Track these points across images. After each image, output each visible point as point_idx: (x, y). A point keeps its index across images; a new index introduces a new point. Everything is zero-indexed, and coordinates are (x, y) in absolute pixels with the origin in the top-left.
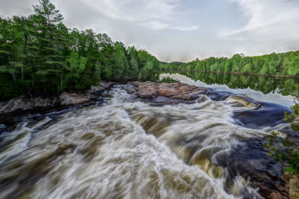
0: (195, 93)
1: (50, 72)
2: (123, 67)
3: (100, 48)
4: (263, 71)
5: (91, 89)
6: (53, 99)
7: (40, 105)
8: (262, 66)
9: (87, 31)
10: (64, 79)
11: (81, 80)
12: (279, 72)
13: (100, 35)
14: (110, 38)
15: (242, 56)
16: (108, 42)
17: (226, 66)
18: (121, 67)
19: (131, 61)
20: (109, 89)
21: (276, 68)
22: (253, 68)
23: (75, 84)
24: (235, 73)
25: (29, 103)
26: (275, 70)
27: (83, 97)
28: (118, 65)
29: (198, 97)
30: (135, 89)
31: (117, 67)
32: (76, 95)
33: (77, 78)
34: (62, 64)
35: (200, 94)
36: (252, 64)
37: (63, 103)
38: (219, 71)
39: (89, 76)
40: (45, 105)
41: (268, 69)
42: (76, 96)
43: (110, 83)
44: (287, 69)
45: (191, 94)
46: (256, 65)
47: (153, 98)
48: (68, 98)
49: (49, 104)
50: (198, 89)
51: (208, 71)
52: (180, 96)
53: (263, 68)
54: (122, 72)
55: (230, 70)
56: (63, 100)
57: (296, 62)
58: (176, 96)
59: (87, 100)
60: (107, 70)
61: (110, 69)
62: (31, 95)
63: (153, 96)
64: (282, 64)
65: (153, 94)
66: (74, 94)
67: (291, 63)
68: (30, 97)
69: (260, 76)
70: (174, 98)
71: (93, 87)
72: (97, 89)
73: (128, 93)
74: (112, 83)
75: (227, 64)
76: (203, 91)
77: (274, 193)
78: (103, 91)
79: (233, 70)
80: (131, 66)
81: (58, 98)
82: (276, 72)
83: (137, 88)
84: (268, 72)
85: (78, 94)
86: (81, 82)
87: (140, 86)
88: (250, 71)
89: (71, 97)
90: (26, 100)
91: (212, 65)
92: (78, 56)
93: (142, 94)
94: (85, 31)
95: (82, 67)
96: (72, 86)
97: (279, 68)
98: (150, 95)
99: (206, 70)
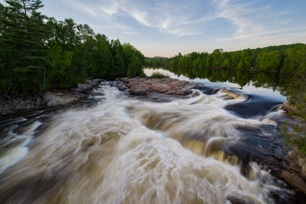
0: (188, 88)
1: (31, 69)
2: (109, 63)
3: (83, 41)
4: (240, 65)
5: (78, 87)
6: (36, 100)
7: (22, 108)
8: (239, 61)
9: (67, 21)
10: (47, 76)
11: (67, 77)
12: (253, 66)
13: (81, 26)
14: (92, 30)
15: (221, 51)
16: (90, 35)
17: (207, 61)
18: (107, 62)
19: (116, 56)
20: (96, 86)
21: (251, 63)
22: (231, 63)
23: (60, 82)
24: (216, 68)
25: (7, 106)
26: (250, 65)
27: (72, 97)
28: (103, 60)
29: (192, 92)
30: (126, 86)
31: (102, 62)
32: (62, 94)
33: (61, 75)
34: (45, 59)
35: (192, 88)
36: (230, 59)
37: (50, 104)
38: (201, 66)
39: (75, 72)
40: (28, 107)
41: (244, 63)
42: (64, 96)
43: (97, 80)
44: (259, 64)
45: (184, 89)
46: (234, 60)
47: (147, 94)
48: (54, 99)
49: (32, 106)
50: (189, 84)
51: (190, 66)
52: (173, 91)
53: (240, 62)
54: (107, 67)
55: (211, 65)
56: (49, 100)
57: (266, 58)
58: (170, 92)
59: (76, 99)
60: (93, 66)
61: (95, 64)
62: (8, 97)
63: (148, 93)
64: (255, 59)
65: (147, 91)
66: (60, 93)
67: (263, 58)
68: (8, 99)
69: (237, 70)
70: (168, 94)
71: (79, 85)
72: (85, 87)
73: (120, 90)
74: (100, 80)
75: (208, 59)
76: (194, 86)
77: (284, 172)
78: (91, 89)
79: (214, 65)
80: (116, 61)
81: (42, 99)
82: (251, 66)
83: (128, 85)
84: (244, 67)
85: (64, 93)
86: (67, 80)
87: (131, 83)
88: (229, 66)
89: (57, 97)
90: (4, 103)
91: (194, 60)
92: (61, 50)
93: (136, 90)
94: (64, 21)
95: (68, 62)
96: (57, 85)
97: (253, 63)
98: (144, 92)
99: (189, 65)
